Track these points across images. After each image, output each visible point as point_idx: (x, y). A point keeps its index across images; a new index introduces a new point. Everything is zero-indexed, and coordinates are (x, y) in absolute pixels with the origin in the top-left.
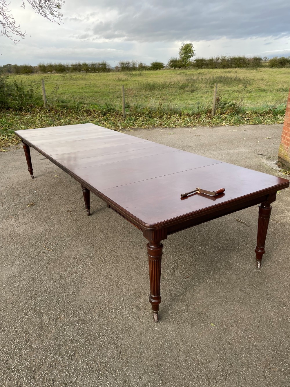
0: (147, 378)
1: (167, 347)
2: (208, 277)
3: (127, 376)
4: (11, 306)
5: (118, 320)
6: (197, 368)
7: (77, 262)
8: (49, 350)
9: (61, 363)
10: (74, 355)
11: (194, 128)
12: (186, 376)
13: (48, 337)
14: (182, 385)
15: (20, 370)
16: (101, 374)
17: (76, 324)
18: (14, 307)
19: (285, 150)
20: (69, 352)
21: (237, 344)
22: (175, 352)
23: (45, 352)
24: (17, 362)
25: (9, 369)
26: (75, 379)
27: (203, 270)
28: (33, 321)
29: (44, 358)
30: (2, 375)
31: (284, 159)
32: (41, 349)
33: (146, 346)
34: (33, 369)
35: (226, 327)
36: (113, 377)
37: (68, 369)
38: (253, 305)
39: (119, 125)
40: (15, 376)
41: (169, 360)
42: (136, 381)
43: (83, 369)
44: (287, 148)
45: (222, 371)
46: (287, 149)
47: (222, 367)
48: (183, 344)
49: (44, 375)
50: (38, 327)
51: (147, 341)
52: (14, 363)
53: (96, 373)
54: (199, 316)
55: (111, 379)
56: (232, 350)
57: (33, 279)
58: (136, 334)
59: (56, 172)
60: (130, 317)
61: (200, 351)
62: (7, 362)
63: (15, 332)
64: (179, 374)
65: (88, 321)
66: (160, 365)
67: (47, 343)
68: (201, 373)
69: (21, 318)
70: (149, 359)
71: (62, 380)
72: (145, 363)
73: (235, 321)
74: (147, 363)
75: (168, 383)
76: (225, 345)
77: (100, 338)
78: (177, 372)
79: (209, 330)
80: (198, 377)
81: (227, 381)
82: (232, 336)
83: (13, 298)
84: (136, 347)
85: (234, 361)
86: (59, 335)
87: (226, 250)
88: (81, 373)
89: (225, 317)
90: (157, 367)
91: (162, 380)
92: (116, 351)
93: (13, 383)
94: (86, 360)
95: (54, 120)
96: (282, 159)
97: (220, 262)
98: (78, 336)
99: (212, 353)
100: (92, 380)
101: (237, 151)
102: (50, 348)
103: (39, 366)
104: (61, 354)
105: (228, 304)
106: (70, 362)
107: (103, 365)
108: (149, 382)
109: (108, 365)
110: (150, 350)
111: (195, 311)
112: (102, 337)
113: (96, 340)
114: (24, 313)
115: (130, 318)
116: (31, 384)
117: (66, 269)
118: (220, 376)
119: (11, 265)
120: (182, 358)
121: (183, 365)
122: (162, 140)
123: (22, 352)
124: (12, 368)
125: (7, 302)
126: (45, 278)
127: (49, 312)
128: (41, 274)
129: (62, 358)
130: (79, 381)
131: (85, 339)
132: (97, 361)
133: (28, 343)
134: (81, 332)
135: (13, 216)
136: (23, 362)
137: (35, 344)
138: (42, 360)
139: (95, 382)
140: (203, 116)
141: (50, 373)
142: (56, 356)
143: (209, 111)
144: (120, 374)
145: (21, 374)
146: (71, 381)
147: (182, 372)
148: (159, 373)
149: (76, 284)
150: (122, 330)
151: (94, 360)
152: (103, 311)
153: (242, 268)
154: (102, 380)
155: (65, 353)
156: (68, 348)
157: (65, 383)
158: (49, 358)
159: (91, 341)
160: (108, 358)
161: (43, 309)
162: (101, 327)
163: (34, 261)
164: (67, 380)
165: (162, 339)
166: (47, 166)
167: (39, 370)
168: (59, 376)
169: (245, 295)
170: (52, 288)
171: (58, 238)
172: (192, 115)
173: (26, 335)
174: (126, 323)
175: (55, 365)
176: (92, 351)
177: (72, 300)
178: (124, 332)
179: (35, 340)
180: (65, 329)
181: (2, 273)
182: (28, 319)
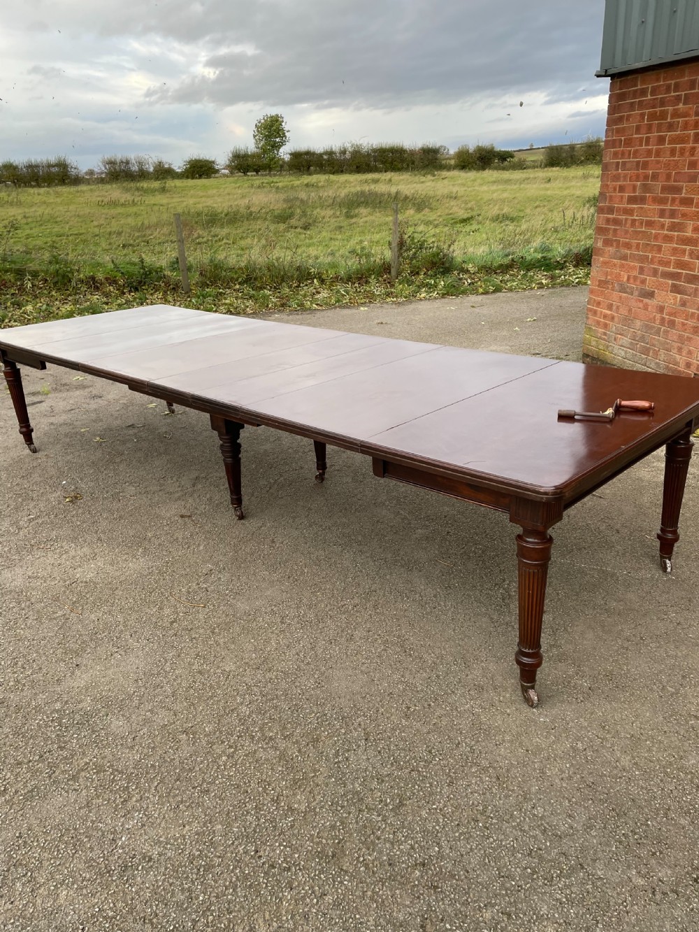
0: (583, 813)
1: (585, 749)
2: (584, 604)
3: (542, 818)
4: (183, 737)
5: (454, 719)
6: (666, 773)
7: (283, 619)
8: (339, 808)
9: (384, 826)
10: (401, 804)
11: (362, 308)
12: (655, 793)
13: (320, 783)
15: (302, 863)
16: (485, 827)
17: (366, 744)
18: (194, 738)
19: (600, 338)
20: (388, 801)
22: (606, 754)
23: (335, 812)
24: (282, 847)
25: (273, 867)
26: (437, 849)
28: (261, 757)
29: (340, 826)
30: (266, 884)
31: (598, 358)
32: (320, 809)
33: (542, 756)
34: (328, 853)
35: (673, 690)
36: (514, 827)
37: (406, 833)
40: (297, 877)
41: (604, 771)
42: (566, 824)
43: (439, 826)
44: (605, 334)
46: (604, 337)
48: (612, 737)
49: (362, 859)
50: (282, 767)
51: (537, 746)
52: (278, 852)
53: (472, 828)
54: (611, 680)
55: (511, 832)
57: (200, 672)
58: (507, 738)
59: (88, 432)
60: (473, 707)
61: (653, 742)
62: (259, 854)
63: (235, 788)
64: (638, 792)
65: (388, 734)
68: (677, 780)
69: (228, 758)
70: (565, 779)
71: (408, 858)
72: (561, 787)
73: (684, 677)
74: (564, 785)
76: (691, 722)
77: (437, 759)
78: (634, 790)
79: (644, 701)
80: (676, 788)
82: (693, 703)
83: (178, 720)
84: (524, 762)
86: (343, 773)
87: (585, 548)
88: (439, 835)
90: (589, 789)
91: (613, 810)
92: (487, 779)
93: (303, 891)
94: (436, 809)
95: (6, 308)
96: (593, 358)
97: (588, 572)
98: (386, 765)
99: (675, 741)
100: (473, 842)
102: (340, 802)
103: (339, 843)
104: (373, 809)
105: (651, 648)
106: (402, 820)
108: (590, 819)
109: (490, 808)
110: (555, 760)
111: (596, 672)
112: (441, 758)
113: (431, 766)
114: (230, 746)
115: (477, 710)
116: (346, 883)
117: (266, 639)
119: (123, 653)
120: (626, 761)
121: (636, 775)
123: (281, 824)
124: (279, 863)
125: (170, 731)
126: (229, 666)
127: (288, 733)
128: (212, 659)
129: (379, 816)
130: (447, 851)
131: (406, 768)
132: (460, 805)
133: (283, 804)
134: (389, 758)
135: (43, 545)
136: (297, 845)
137: (299, 803)
138: (339, 831)
139: (483, 845)
140: (372, 280)
141: (373, 851)
142: (362, 815)
143: (386, 268)
144: (525, 819)
145: (308, 870)
146: (431, 855)
147: (642, 788)
148: (601, 799)
149: (310, 664)
150: (473, 736)
151: (452, 805)
152: (408, 708)
153: (637, 577)
154: (495, 838)
155: (380, 804)
156: (380, 793)
157: (418, 862)
158: (351, 823)
159: (420, 769)
160: (479, 793)
161: (269, 729)
162: (425, 739)
163: (176, 635)
164: (420, 856)
165: (565, 737)
166: (52, 420)
167: (343, 851)
168: (398, 853)
169: (673, 627)
170: (260, 682)
171: (200, 577)
172: (349, 279)
173: (265, 789)
174: (472, 720)
175: (373, 833)
176: (437, 788)
177: (323, 698)
178: (480, 739)
179: (295, 795)
180: (347, 759)
181: (110, 672)
182: (246, 755)
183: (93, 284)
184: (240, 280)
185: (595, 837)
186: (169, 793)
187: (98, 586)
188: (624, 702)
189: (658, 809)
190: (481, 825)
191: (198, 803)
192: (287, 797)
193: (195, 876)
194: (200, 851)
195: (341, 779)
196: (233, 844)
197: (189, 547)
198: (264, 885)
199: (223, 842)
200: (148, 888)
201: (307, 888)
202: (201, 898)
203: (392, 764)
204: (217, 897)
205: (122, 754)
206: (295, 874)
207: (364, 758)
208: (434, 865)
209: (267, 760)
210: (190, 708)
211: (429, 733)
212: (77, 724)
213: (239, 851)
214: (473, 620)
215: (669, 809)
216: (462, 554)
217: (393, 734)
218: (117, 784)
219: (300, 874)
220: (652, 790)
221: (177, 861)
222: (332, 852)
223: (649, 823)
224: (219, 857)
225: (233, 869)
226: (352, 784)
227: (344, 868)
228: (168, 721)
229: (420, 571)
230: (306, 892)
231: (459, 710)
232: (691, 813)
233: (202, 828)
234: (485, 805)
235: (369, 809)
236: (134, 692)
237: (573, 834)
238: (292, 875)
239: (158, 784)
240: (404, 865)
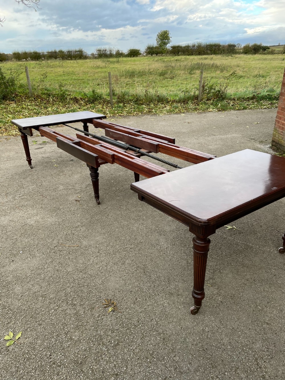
0: (196, 363)
1: (208, 332)
2: (233, 260)
3: (177, 362)
4: (41, 298)
5: (154, 307)
6: (243, 349)
7: (99, 251)
8: (91, 342)
10: (118, 344)
11: (182, 115)
12: (234, 359)
13: (87, 328)
14: (231, 367)
15: (67, 364)
16: (150, 362)
17: (113, 313)
18: (44, 299)
19: (280, 134)
20: (113, 342)
21: (275, 324)
22: (217, 335)
23: (88, 343)
24: (61, 356)
25: (54, 364)
26: (125, 369)
27: (226, 253)
28: (67, 313)
29: (88, 350)
30: (49, 371)
31: (278, 143)
32: (83, 341)
33: (187, 331)
34: (79, 361)
35: (261, 308)
36: (162, 364)
37: (115, 359)
38: (281, 285)
39: (108, 112)
40: (62, 370)
41: (214, 344)
42: (187, 367)
43: (130, 358)
45: (267, 351)
46: (281, 133)
47: (266, 347)
48: (223, 328)
49: (92, 367)
50: (75, 318)
51: (187, 326)
52: (59, 357)
53: (144, 361)
54: (233, 299)
55: (161, 366)
56: (271, 330)
57: (57, 270)
58: (175, 320)
59: (55, 161)
60: (164, 303)
61: (242, 333)
62: (51, 357)
63: (52, 325)
64: (226, 357)
65: (124, 310)
66: (206, 349)
67: (87, 334)
68: (247, 354)
69: (55, 311)
70: (194, 344)
71: (111, 370)
72: (191, 349)
73: (268, 302)
74: (193, 348)
75: (218, 366)
76: (264, 326)
77: (140, 325)
78: (224, 355)
79: (245, 312)
80: (245, 358)
81: (274, 360)
82: (268, 317)
83: (41, 290)
84: (178, 333)
85: (276, 340)
86: (98, 325)
87: (243, 233)
88: (129, 362)
89: (258, 298)
90: (203, 351)
91: (211, 364)
92: (159, 338)
93: (62, 377)
94: (131, 349)
95: (41, 109)
96: (276, 143)
97: (240, 245)
98: (118, 325)
99: (253, 334)
100: (142, 368)
101: (230, 136)
102: (92, 339)
103: (85, 358)
104: (105, 345)
105: (257, 285)
106: (115, 352)
107: (149, 353)
108: (199, 366)
109: (155, 353)
110: (193, 334)
111: (227, 294)
112: (142, 325)
113: (137, 328)
114: (57, 305)
115: (166, 304)
116: (81, 377)
117: (89, 259)
118: (267, 355)
119: (31, 258)
120: (226, 340)
121: (228, 348)
122: (153, 127)
123: (64, 345)
124: (57, 363)
125: (36, 295)
126: (70, 269)
127: (82, 303)
128: (64, 265)
129: (106, 348)
130: (129, 371)
131: (126, 328)
132: (143, 349)
133: (68, 336)
134: (120, 321)
135: (20, 208)
136: (67, 356)
137: (75, 336)
138: (87, 352)
139: (146, 370)
140: (190, 102)
141: (98, 365)
142: (99, 347)
143: (196, 98)
144: (169, 361)
145: (68, 368)
146: (121, 371)
147: (229, 355)
148: (207, 358)
149: (103, 273)
150: (160, 317)
151: (139, 349)
152: (136, 299)
153: (262, 250)
154: (152, 368)
155: (108, 343)
156: (110, 338)
157: (115, 373)
158: (93, 349)
159: (131, 329)
160: (153, 345)
161: (75, 300)
162: (138, 315)
163: (54, 252)
164: (117, 370)
165: (202, 324)
166: (44, 155)
167: (85, 362)
168: (108, 367)
169: (272, 277)
170: (79, 278)
171: (73, 228)
172: (179, 101)
173: (64, 327)
174: (162, 309)
175: (101, 356)
176: (135, 339)
177: (102, 289)
178: (162, 319)
179: (75, 332)
180: (102, 319)
181: (23, 265)
182: (62, 311)
183: (76, 100)
184: (134, 100)
185: (198, 376)
186: (26, 323)
187: (33, 227)
188: (235, 311)
189: (232, 367)
190: (148, 360)
191: (35, 329)
192: (72, 332)
193: (22, 361)
194: (28, 351)
195: (96, 328)
196: (42, 350)
197: (74, 214)
198: (48, 371)
199: (38, 348)
200: (3, 363)
201: (64, 376)
202: (21, 372)
203: (120, 325)
204: (28, 373)
205: (15, 302)
206: (62, 369)
207: (110, 320)
208: (121, 376)
209: (70, 314)
210: (48, 286)
211: (141, 312)
212: (3, 286)
213: (43, 354)
214: (179, 261)
215: (238, 368)
216: (186, 229)
217: (125, 311)
218: (8, 315)
219: (64, 369)
220: (233, 357)
221: (18, 353)
222: (81, 362)
223: (226, 373)
224: (35, 355)
225: (38, 362)
226: (100, 331)
227: (83, 370)
228: (37, 290)
229: (164, 236)
230: (64, 378)
231: (158, 303)
232: (248, 372)
233: (32, 341)
234: (154, 351)
235: (103, 344)
236: (29, 276)
237: (188, 373)
238: (60, 369)
239: (23, 318)
240: (108, 374)
